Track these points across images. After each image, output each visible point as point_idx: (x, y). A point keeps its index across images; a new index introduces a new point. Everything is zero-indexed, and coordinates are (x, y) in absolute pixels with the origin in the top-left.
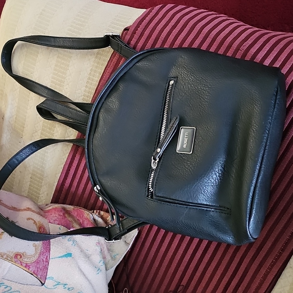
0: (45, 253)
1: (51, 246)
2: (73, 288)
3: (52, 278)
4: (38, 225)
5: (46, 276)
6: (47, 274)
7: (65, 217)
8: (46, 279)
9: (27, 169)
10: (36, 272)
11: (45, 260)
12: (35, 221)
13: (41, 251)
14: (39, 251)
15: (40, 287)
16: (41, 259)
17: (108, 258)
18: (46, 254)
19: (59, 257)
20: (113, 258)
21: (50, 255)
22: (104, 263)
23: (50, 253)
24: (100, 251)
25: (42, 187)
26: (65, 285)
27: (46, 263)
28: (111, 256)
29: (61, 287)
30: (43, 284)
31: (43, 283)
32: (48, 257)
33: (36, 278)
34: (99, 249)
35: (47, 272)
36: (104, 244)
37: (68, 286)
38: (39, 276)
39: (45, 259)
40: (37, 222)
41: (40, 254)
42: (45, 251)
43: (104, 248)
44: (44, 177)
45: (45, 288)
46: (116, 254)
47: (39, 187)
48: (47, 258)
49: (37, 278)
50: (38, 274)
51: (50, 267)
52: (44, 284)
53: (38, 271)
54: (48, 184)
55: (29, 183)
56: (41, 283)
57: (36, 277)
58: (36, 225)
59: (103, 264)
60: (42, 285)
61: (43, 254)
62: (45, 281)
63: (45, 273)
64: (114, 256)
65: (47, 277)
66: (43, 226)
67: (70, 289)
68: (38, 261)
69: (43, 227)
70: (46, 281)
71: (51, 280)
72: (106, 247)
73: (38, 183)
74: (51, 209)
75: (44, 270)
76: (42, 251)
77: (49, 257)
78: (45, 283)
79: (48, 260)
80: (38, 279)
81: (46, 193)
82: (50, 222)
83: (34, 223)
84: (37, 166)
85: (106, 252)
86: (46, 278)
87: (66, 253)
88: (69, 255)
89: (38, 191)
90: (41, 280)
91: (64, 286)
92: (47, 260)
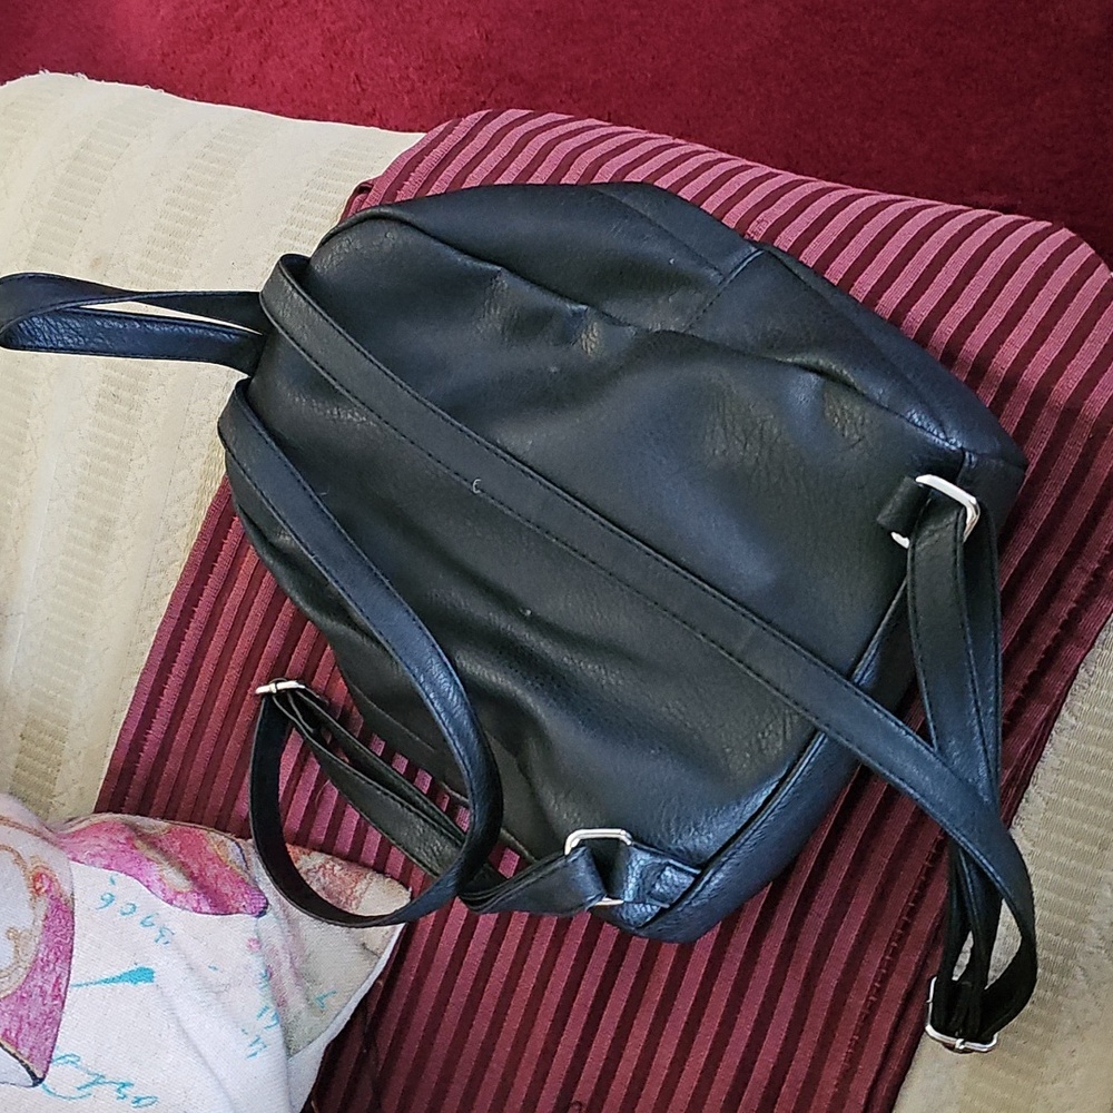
0: (52, 966)
1: (76, 939)
2: (154, 1100)
3: (74, 1060)
4: (30, 867)
5: (52, 1051)
6: (57, 1044)
7: (134, 847)
8: (49, 1062)
9: (7, 704)
10: (13, 1035)
11: (49, 992)
12: (19, 855)
13: (37, 955)
14: (30, 958)
15: (28, 1090)
16: (35, 986)
17: (296, 1002)
18: (57, 968)
19: (106, 981)
20: (316, 1006)
21: (69, 972)
22: (276, 1016)
23: (70, 963)
24: (263, 972)
25: (61, 768)
26: (124, 1085)
27: (56, 1002)
28: (308, 1000)
29: (108, 1091)
30: (37, 1081)
31: (39, 1076)
32: (64, 982)
33: (14, 1055)
34: (257, 965)
35: (56, 1035)
36: (281, 951)
37: (133, 1089)
38: (25, 1051)
39: (49, 988)
40: (25, 858)
41: (33, 969)
42: (51, 957)
43: (280, 964)
44: (70, 726)
45: (46, 1094)
46: (325, 992)
47: (50, 770)
48: (57, 983)
49: (17, 1058)
50: (20, 1042)
51: (68, 1019)
52: (41, 1080)
53: (20, 1030)
54: (82, 755)
55: (17, 755)
56: (32, 1075)
57: (13, 1051)
58: (25, 868)
59: (272, 1023)
60: (34, 1085)
61: (42, 969)
62: (47, 1069)
63: (46, 1039)
64: (320, 999)
65: (56, 1054)
66: (47, 872)
67: (143, 1102)
68: (24, 995)
69: (47, 876)
70: (50, 1070)
71: (70, 1066)
72: (288, 960)
73: (46, 754)
74: (84, 829)
75: (47, 1027)
76: (40, 955)
77: (68, 979)
78: (44, 1076)
79: (63, 990)
80: (21, 1062)
81: (74, 789)
82: (74, 859)
83: (15, 862)
84: (44, 690)
85: (288, 981)
86: (51, 1056)
87: (134, 968)
88: (144, 975)
89: (47, 784)
90: (30, 1065)
91: (119, 1090)
92: (59, 990)
